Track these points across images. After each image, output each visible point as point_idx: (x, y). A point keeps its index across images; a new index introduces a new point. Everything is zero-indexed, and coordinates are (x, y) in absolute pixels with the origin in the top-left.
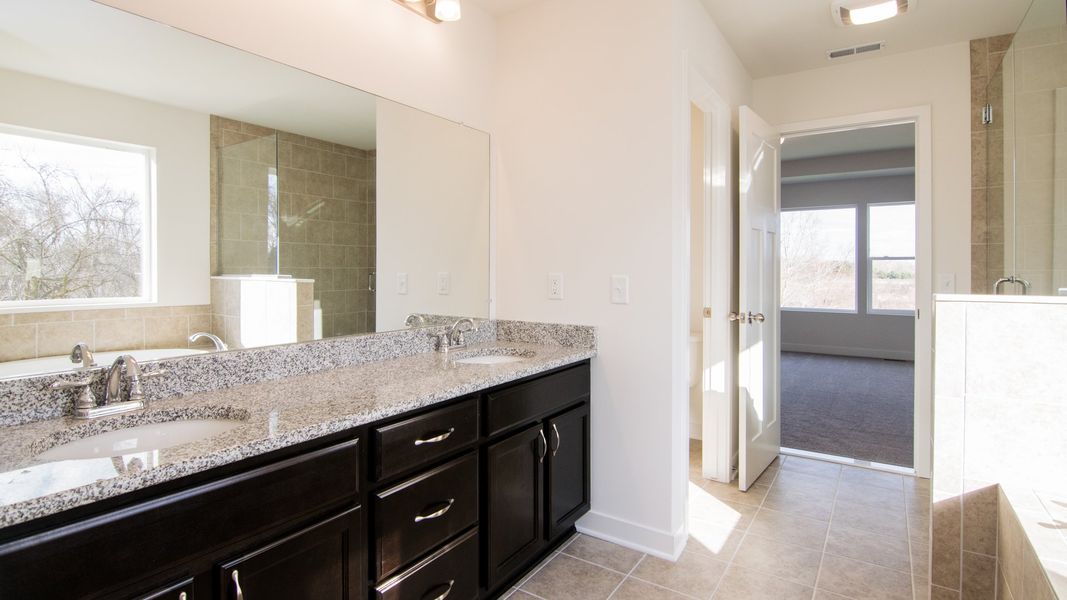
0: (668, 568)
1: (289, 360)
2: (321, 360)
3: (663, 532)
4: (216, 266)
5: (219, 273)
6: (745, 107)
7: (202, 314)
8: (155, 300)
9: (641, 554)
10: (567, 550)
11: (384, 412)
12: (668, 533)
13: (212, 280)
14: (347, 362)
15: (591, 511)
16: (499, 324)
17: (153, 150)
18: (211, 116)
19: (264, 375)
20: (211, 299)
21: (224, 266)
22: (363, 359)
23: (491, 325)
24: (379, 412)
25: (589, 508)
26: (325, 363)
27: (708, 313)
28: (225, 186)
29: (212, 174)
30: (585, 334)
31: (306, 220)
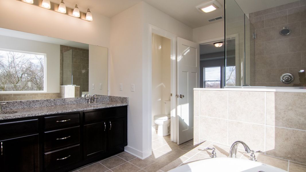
0: (139, 161)
1: (41, 103)
2: (51, 103)
3: (140, 151)
4: (61, 83)
5: (62, 85)
6: (179, 37)
7: (58, 95)
8: (46, 92)
9: (136, 157)
10: (118, 155)
11: (45, 113)
12: (141, 152)
13: (60, 87)
14: (59, 104)
15: (127, 146)
16: (110, 97)
17: (46, 54)
18: (60, 45)
19: (34, 106)
20: (60, 91)
21: (64, 83)
22: (64, 104)
23: (107, 97)
24: (44, 113)
25: (127, 145)
26: (52, 104)
27: (171, 95)
28: (64, 63)
29: (60, 60)
30: (124, 99)
31: (86, 71)
